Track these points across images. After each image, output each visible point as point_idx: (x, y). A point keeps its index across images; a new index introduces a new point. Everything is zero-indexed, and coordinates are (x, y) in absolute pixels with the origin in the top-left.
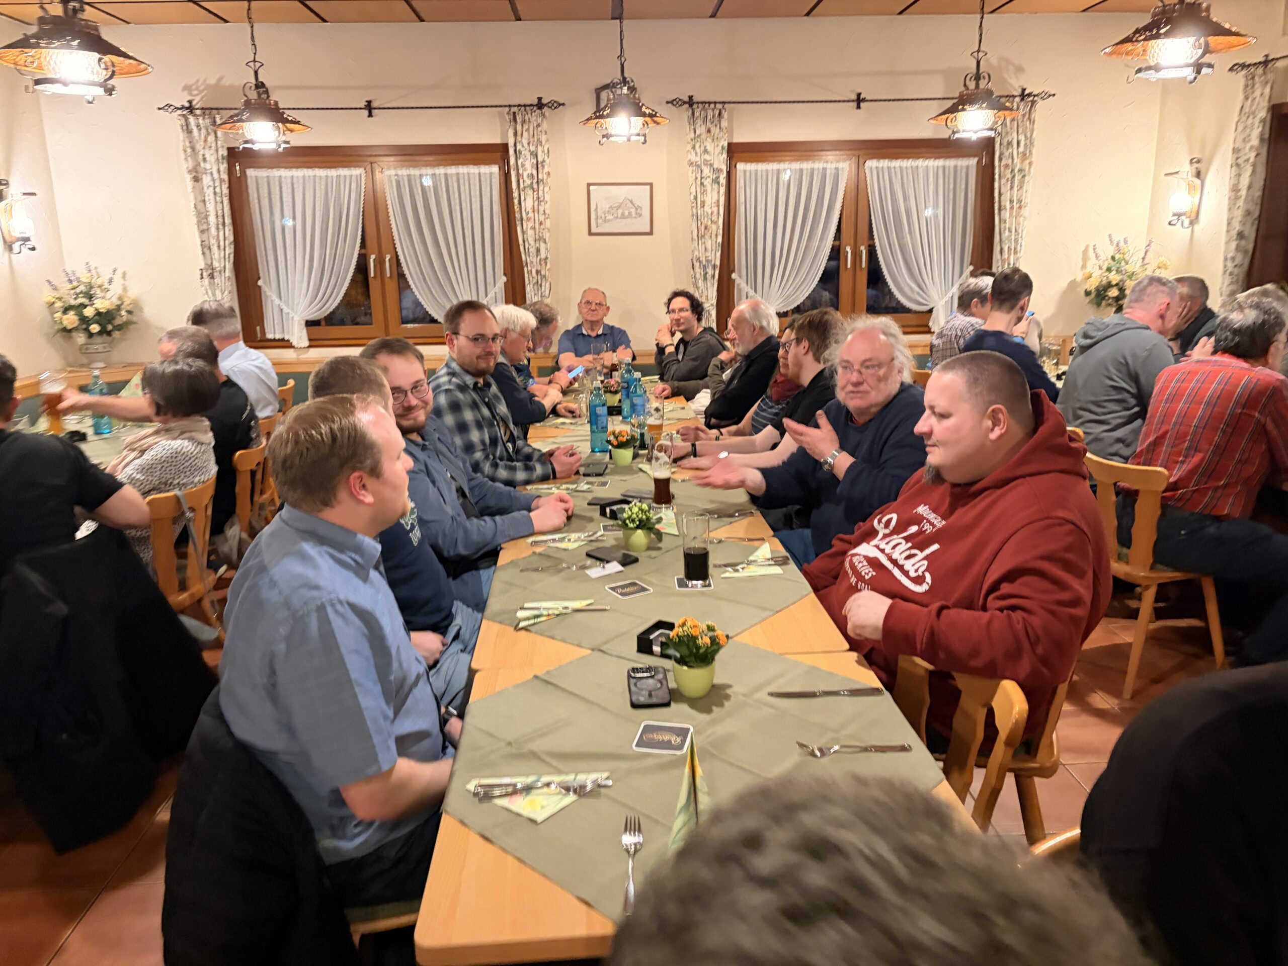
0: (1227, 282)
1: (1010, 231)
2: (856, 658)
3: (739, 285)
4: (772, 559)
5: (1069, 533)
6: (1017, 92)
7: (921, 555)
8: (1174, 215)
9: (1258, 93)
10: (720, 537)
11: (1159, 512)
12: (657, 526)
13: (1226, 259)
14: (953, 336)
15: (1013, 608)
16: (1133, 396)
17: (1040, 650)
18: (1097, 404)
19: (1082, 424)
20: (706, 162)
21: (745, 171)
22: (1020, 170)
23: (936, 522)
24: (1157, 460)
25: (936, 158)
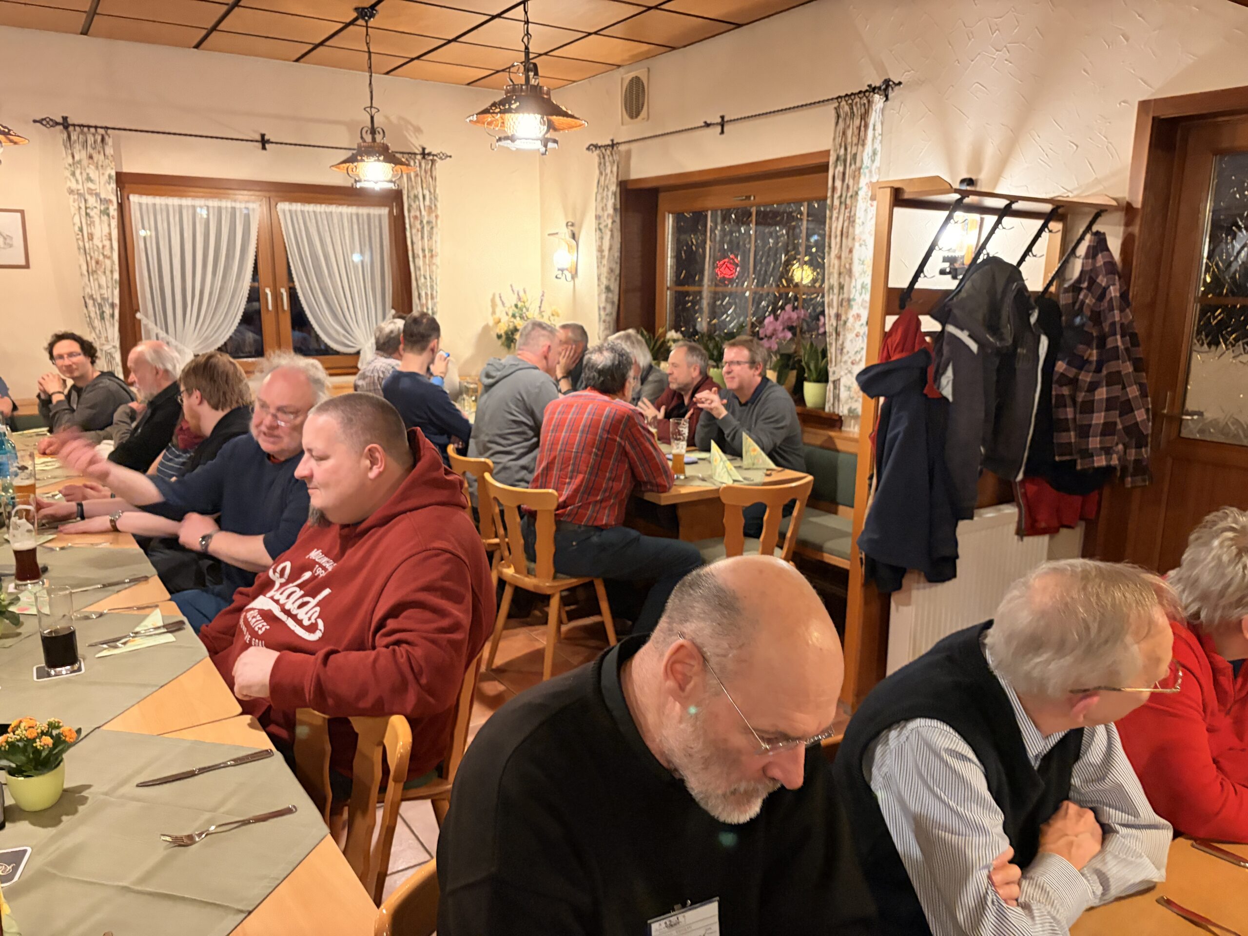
0: (602, 328)
1: (425, 278)
2: (249, 721)
3: (146, 326)
4: (164, 626)
5: (447, 561)
6: (418, 151)
7: (313, 602)
8: (559, 270)
9: (608, 170)
10: (100, 610)
11: (554, 528)
12: (12, 609)
13: (599, 308)
14: (376, 378)
15: (398, 643)
16: (531, 428)
17: (424, 681)
18: (501, 436)
19: (493, 455)
20: (91, 192)
21: (140, 204)
22: (429, 222)
23: (327, 566)
24: (550, 482)
25: (349, 205)
